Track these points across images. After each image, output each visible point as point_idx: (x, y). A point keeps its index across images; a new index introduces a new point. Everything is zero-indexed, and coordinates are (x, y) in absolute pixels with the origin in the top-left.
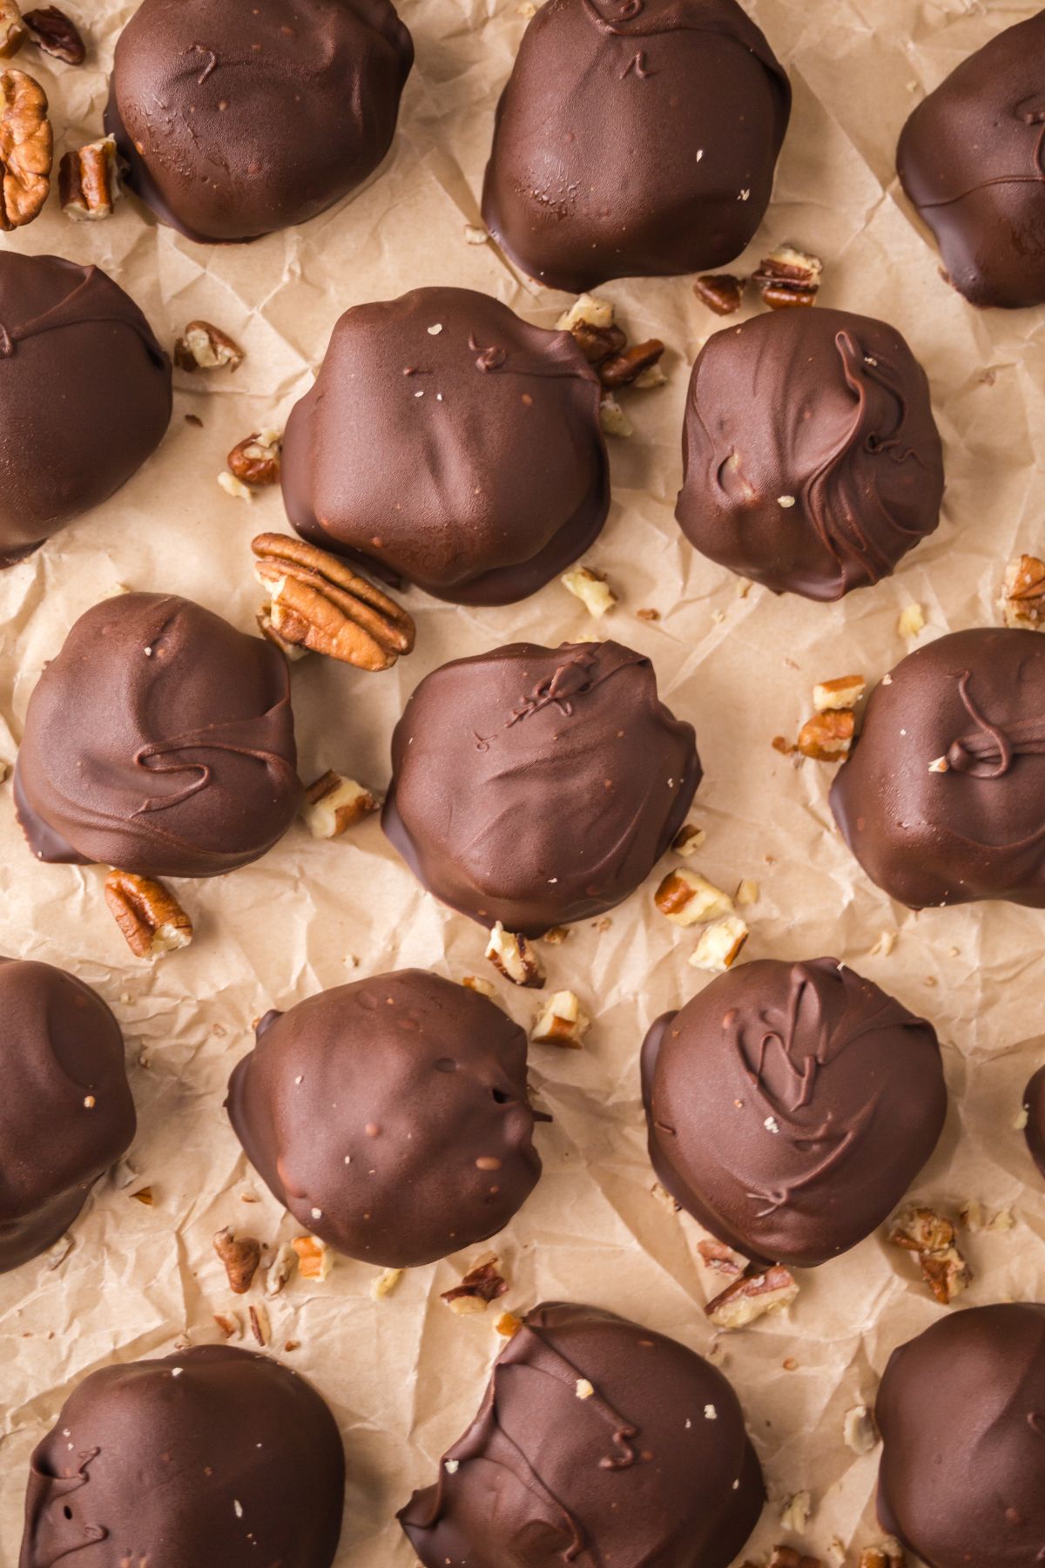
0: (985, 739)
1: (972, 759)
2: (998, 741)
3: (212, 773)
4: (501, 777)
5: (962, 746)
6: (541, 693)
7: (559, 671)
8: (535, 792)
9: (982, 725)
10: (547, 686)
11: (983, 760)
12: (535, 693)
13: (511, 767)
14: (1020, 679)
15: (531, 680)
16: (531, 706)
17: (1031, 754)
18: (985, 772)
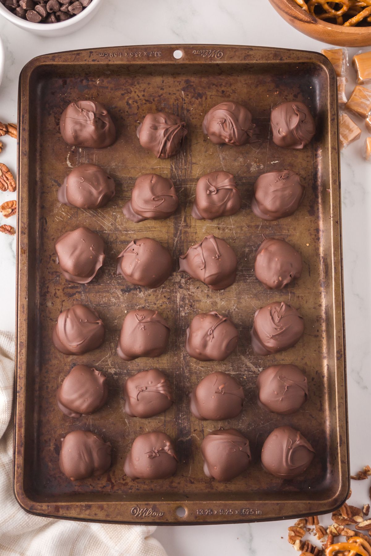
0: (212, 188)
1: (211, 192)
2: (214, 188)
3: (165, 200)
4: (274, 191)
5: (209, 190)
6: (281, 178)
7: (283, 174)
8: (279, 194)
9: (212, 186)
10: (281, 177)
11: (213, 192)
12: (279, 178)
13: (275, 189)
14: (217, 178)
15: (279, 176)
16: (279, 180)
17: (220, 189)
18: (213, 193)
